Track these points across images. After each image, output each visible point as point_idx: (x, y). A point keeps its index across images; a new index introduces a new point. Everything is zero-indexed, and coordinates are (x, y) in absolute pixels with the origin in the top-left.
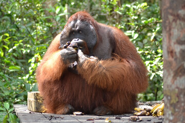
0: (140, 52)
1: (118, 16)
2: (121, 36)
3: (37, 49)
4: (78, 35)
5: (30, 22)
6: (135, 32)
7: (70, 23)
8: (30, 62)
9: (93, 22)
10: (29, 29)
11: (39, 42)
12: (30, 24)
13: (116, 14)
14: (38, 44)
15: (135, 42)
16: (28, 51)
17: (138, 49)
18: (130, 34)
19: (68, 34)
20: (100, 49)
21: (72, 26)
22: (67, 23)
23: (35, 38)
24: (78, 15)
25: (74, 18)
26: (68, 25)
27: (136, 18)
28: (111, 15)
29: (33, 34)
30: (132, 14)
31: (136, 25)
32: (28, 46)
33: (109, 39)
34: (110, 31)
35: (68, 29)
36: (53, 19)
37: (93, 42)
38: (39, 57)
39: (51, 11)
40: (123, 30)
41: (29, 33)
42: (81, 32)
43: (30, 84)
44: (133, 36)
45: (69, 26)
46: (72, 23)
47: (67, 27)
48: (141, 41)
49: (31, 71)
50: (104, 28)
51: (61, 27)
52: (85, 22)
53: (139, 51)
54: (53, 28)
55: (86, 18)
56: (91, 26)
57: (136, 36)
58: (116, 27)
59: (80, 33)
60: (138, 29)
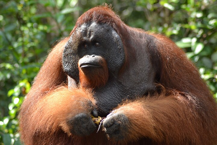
0: (206, 77)
1: (167, 13)
2: (170, 49)
3: (24, 71)
4: (93, 49)
5: (10, 23)
6: (198, 41)
7: (80, 26)
8: (12, 96)
9: (118, 26)
10: (9, 37)
11: (26, 60)
12: (11, 28)
13: (164, 9)
14: (25, 64)
15: (197, 59)
16: (8, 76)
17: (202, 70)
18: (188, 46)
19: (75, 46)
20: (131, 72)
21: (82, 32)
22: (75, 27)
23: (20, 51)
24: (94, 14)
25: (85, 18)
26: (75, 31)
27: (199, 15)
28: (155, 11)
29: (16, 45)
30: (191, 10)
31: (199, 29)
32: (8, 66)
33: (149, 54)
34: (150, 41)
35: (76, 37)
36: (52, 18)
37: (119, 61)
38: (28, 86)
39: (48, 5)
40: (176, 38)
41: (10, 43)
42: (97, 44)
43: (12, 135)
44: (193, 48)
45: (77, 32)
46: (83, 27)
47: (73, 34)
48: (209, 57)
49: (12, 112)
50: (141, 36)
51: (66, 33)
52: (105, 25)
53: (205, 74)
54: (53, 34)
55: (107, 19)
56: (114, 32)
57: (199, 48)
58: (163, 34)
59: (96, 46)
60: (202, 35)
